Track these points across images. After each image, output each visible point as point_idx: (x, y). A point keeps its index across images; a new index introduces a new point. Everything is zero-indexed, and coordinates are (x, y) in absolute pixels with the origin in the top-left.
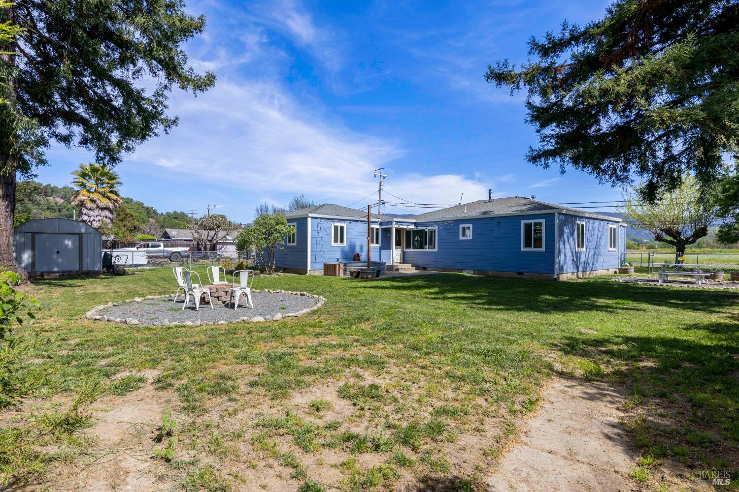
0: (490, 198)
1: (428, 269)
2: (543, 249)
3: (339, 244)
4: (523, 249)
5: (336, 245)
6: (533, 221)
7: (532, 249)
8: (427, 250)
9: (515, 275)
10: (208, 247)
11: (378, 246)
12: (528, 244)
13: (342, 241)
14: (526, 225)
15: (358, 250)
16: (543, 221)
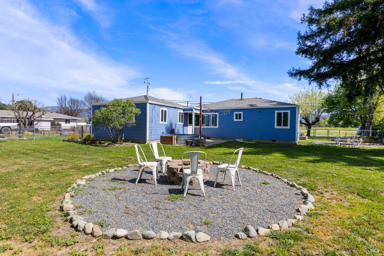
0: (242, 98)
1: (211, 138)
2: (289, 127)
3: (163, 122)
4: (276, 127)
5: (162, 123)
6: (282, 111)
7: (282, 127)
8: (211, 127)
9: (271, 142)
10: (27, 123)
11: (182, 124)
12: (279, 124)
13: (165, 121)
14: (278, 113)
15: (174, 127)
16: (289, 111)
